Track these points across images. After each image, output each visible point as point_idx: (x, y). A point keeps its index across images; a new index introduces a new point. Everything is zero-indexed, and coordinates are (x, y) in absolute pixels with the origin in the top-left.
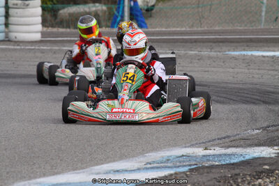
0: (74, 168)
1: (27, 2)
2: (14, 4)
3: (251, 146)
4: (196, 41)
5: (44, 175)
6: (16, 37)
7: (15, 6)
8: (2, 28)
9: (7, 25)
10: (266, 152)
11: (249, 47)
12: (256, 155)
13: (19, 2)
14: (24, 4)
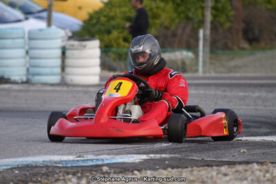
1: (84, 43)
2: (71, 46)
3: (127, 154)
6: (72, 81)
7: (72, 48)
8: (58, 70)
13: (76, 43)
14: (81, 46)
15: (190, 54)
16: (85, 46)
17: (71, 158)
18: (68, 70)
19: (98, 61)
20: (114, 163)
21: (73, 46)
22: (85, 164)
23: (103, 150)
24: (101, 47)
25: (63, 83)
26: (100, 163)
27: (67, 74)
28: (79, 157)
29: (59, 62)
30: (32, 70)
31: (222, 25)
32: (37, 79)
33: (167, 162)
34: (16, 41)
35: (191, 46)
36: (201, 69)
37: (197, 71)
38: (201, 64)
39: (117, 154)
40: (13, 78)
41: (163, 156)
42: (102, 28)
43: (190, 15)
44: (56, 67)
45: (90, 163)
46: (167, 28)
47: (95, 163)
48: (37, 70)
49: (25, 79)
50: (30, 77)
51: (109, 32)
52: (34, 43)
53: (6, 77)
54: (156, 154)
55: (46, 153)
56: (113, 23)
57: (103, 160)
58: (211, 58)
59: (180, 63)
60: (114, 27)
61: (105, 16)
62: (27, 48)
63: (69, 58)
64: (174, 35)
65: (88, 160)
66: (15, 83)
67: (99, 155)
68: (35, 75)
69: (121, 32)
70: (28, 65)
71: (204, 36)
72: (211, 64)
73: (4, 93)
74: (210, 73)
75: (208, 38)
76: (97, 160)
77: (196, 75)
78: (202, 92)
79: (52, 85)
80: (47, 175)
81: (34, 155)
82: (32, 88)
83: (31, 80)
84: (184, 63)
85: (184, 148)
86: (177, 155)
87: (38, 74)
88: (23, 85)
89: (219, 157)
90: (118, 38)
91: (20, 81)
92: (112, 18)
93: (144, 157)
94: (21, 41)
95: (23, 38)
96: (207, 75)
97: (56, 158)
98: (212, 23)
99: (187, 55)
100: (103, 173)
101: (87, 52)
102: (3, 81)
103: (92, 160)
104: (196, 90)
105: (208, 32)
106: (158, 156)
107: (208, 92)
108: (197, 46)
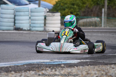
1: (54, 14)
2: (48, 15)
3: (72, 59)
6: (49, 30)
7: (49, 16)
8: (43, 25)
13: (50, 14)
14: (53, 15)
15: (99, 19)
16: (54, 15)
17: (48, 61)
18: (47, 25)
19: (59, 22)
20: (66, 63)
21: (49, 15)
22: (54, 64)
23: (62, 58)
24: (61, 16)
25: (45, 31)
26: (60, 63)
27: (47, 27)
28: (52, 60)
29: (43, 22)
30: (32, 25)
31: (112, 7)
32: (34, 29)
33: (88, 63)
34: (25, 13)
35: (99, 15)
36: (103, 25)
37: (101, 26)
38: (103, 23)
39: (68, 60)
40: (24, 28)
41: (87, 60)
42: (61, 8)
43: (99, 2)
44: (42, 24)
45: (56, 63)
46: (89, 8)
47: (58, 63)
48: (34, 25)
49: (29, 29)
50: (31, 28)
51: (64, 10)
52: (33, 14)
53: (21, 28)
54: (84, 60)
55: (38, 59)
56: (66, 6)
57: (61, 62)
58: (107, 21)
59: (94, 23)
60: (66, 8)
61: (63, 3)
62: (30, 16)
63: (48, 20)
64: (92, 11)
65: (55, 62)
66: (25, 30)
67: (60, 60)
69: (70, 10)
70: (30, 23)
71: (104, 11)
72: (107, 23)
73: (20, 34)
74: (107, 27)
75: (106, 12)
76: (59, 62)
77: (101, 28)
78: (103, 35)
79: (40, 31)
80: (38, 68)
81: (33, 59)
82: (32, 33)
83: (31, 29)
84: (96, 23)
85: (96, 57)
86: (93, 60)
87: (34, 27)
88: (28, 31)
89: (111, 61)
90: (68, 12)
91: (27, 30)
92: (66, 4)
93: (79, 61)
94: (27, 13)
95: (28, 11)
96: (106, 28)
97: (42, 61)
98: (108, 6)
99: (97, 19)
100: (62, 67)
101: (55, 18)
102: (20, 30)
103: (57, 62)
104: (101, 34)
105: (106, 10)
106: (85, 61)
107: (106, 35)
108: (101, 16)
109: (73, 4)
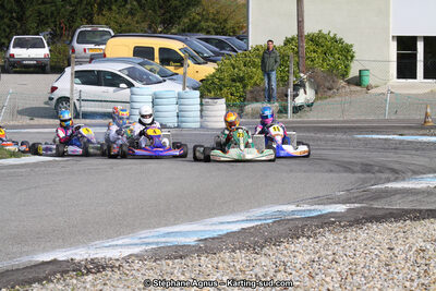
0: (191, 220)
2: (206, 102)
3: (331, 203)
4: (336, 128)
5: (166, 225)
7: (207, 104)
8: (199, 119)
9: (202, 116)
10: (340, 208)
11: (373, 132)
12: (331, 210)
14: (213, 102)
16: (216, 103)
18: (204, 118)
21: (209, 102)
24: (225, 103)
25: (202, 127)
27: (205, 121)
29: (199, 113)
32: (184, 125)
44: (197, 117)
45: (314, 214)
48: (184, 119)
49: (176, 125)
56: (223, 83)
60: (224, 86)
61: (217, 78)
63: (205, 111)
66: (170, 128)
68: (182, 122)
83: (180, 126)
87: (185, 122)
88: (175, 129)
91: (173, 127)
101: (216, 107)
105: (292, 89)
109: (234, 80)
